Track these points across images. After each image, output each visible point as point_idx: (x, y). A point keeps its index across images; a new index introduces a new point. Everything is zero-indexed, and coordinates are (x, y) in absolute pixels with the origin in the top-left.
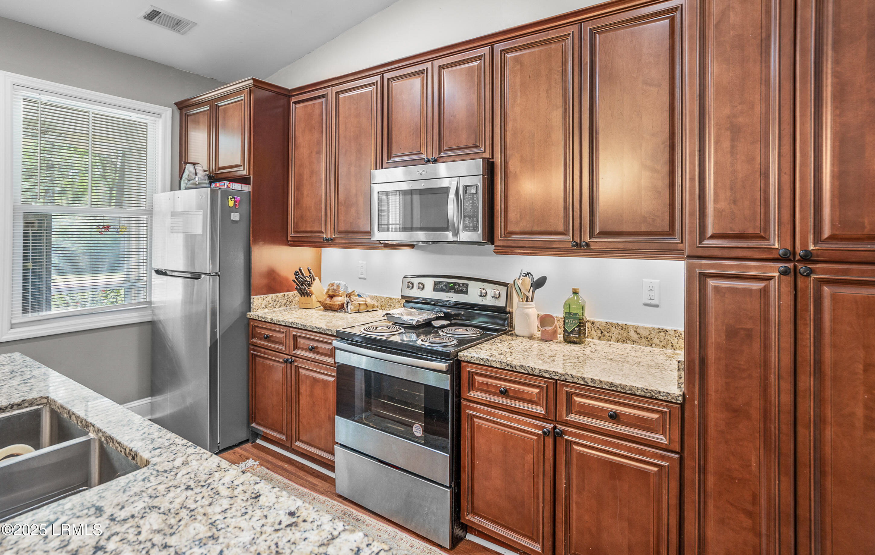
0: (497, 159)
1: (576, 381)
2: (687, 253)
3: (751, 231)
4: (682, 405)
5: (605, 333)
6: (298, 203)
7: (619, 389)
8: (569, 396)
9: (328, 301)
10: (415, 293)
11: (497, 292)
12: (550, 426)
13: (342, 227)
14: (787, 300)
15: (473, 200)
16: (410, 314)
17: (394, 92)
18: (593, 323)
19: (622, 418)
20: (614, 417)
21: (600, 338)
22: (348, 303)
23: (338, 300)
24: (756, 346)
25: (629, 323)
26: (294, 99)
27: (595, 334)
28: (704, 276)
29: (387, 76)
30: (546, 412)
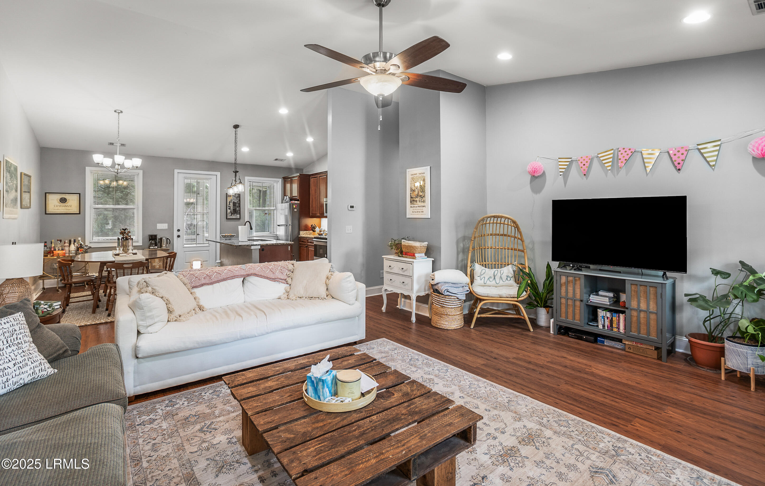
13: (320, 213)
26: (311, 177)
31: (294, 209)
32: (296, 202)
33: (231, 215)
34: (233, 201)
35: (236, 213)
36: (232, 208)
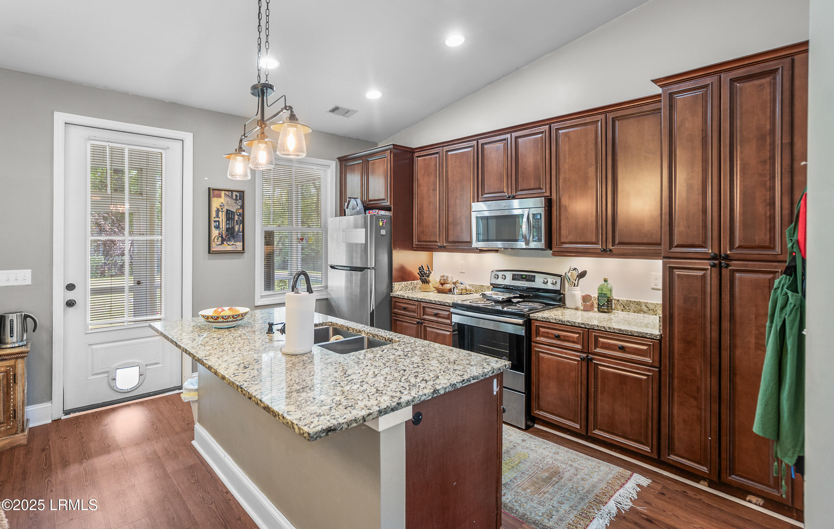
0: (554, 196)
1: (600, 328)
2: (663, 255)
3: (697, 243)
4: (660, 340)
5: (626, 307)
6: (420, 223)
7: (624, 333)
8: (596, 338)
9: (440, 287)
10: (500, 281)
11: (554, 281)
12: (584, 355)
13: (451, 239)
14: (715, 281)
15: (538, 223)
16: (496, 294)
17: (485, 152)
18: (618, 301)
19: (627, 350)
20: (622, 349)
21: (623, 310)
22: (454, 288)
23: (448, 286)
24: (699, 306)
25: (641, 301)
26: (416, 154)
27: (619, 307)
28: (672, 269)
29: (481, 141)
30: (583, 348)
31: (378, 229)
32: (383, 213)
33: (222, 243)
34: (226, 207)
35: (234, 237)
36: (223, 226)
